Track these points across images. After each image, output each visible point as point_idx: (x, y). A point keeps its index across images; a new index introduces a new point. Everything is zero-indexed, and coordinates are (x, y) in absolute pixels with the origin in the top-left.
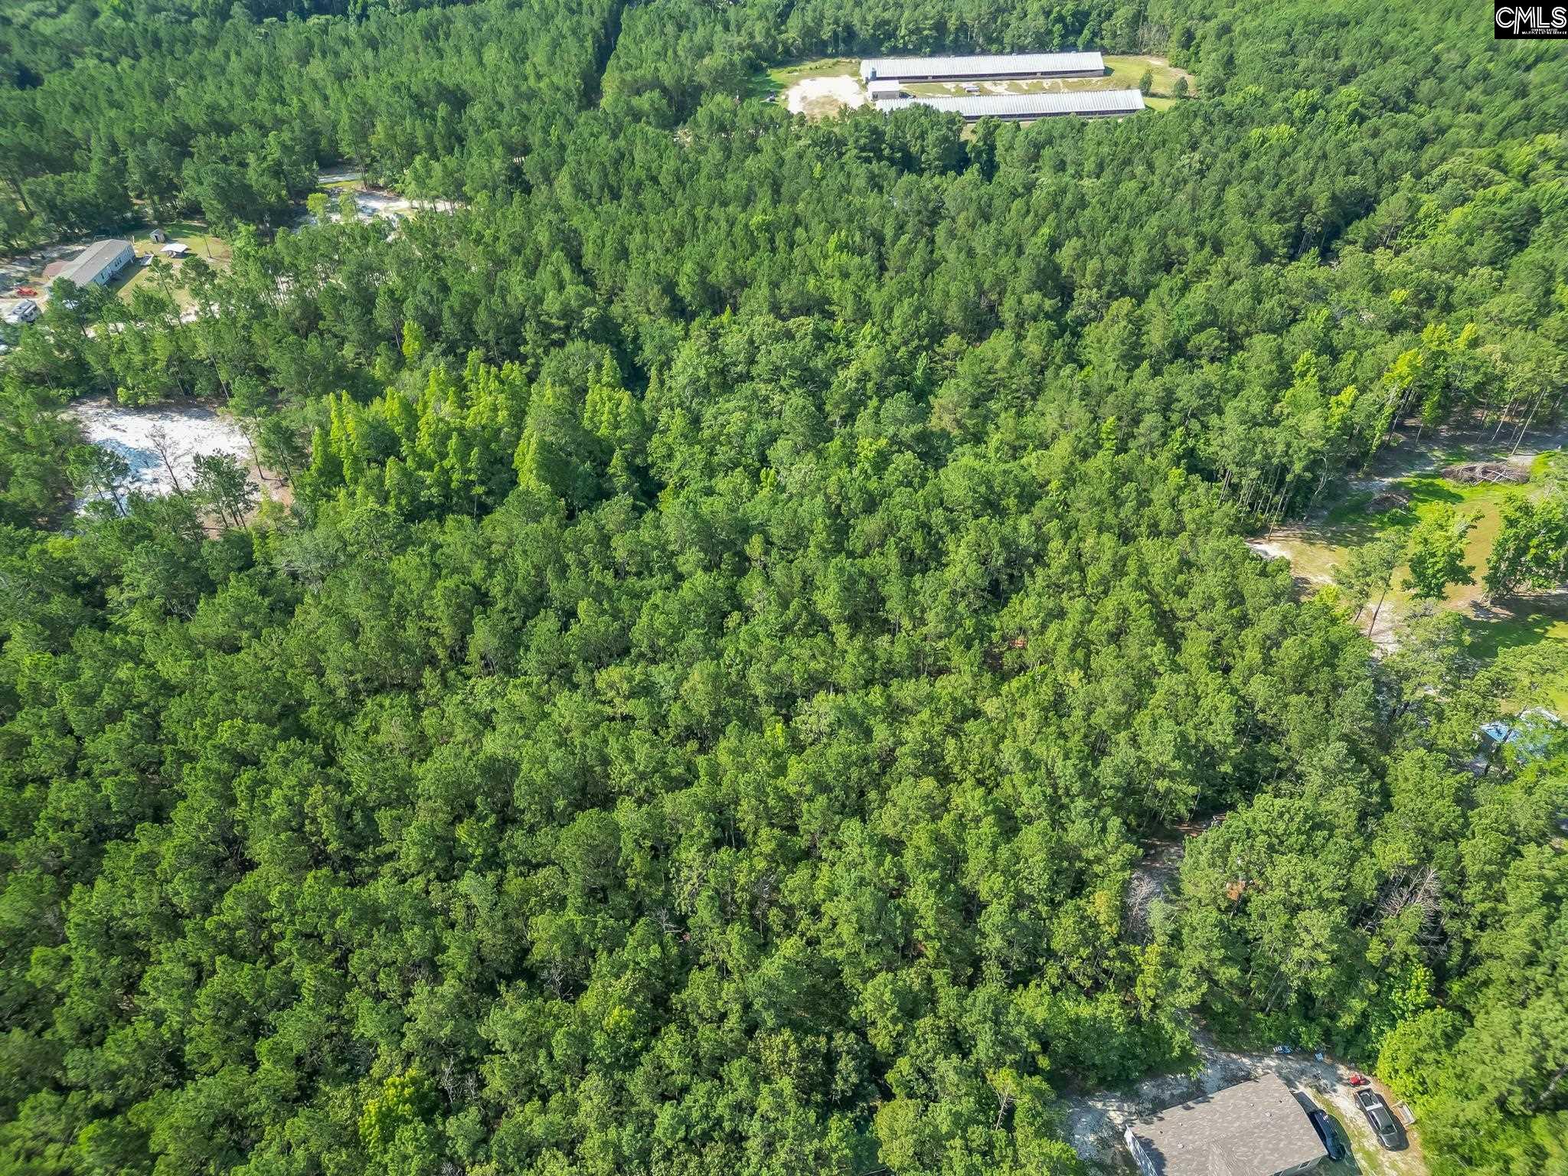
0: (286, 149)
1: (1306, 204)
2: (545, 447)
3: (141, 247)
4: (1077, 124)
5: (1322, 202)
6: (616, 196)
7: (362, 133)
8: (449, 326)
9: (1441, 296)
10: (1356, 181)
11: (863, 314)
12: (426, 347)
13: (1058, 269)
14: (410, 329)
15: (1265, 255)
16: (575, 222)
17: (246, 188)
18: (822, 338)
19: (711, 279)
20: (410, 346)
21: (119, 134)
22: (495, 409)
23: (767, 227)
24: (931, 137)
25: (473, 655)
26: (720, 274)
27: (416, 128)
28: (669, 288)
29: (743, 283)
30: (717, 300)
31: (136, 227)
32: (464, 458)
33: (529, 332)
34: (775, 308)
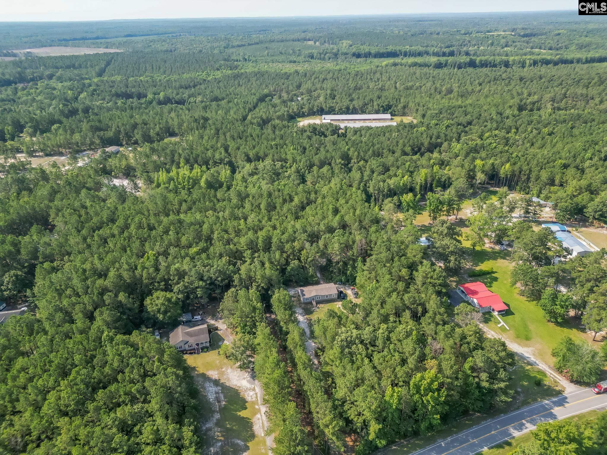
0: (160, 128)
1: (422, 144)
2: (207, 179)
3: (121, 149)
4: (369, 128)
5: (426, 144)
6: (241, 139)
7: (180, 125)
8: (192, 160)
9: (446, 162)
10: (439, 140)
11: (294, 161)
12: (186, 164)
13: (348, 155)
14: (182, 161)
15: (405, 154)
16: (229, 143)
17: (149, 136)
18: (282, 167)
19: (259, 155)
20: (182, 164)
21: (120, 124)
22: (197, 173)
23: (276, 145)
24: (330, 130)
25: (182, 211)
26: (261, 154)
27: (194, 125)
28: (247, 155)
29: (266, 155)
30: (258, 158)
31: (121, 145)
32: (189, 182)
33: (210, 163)
34: (273, 161)
